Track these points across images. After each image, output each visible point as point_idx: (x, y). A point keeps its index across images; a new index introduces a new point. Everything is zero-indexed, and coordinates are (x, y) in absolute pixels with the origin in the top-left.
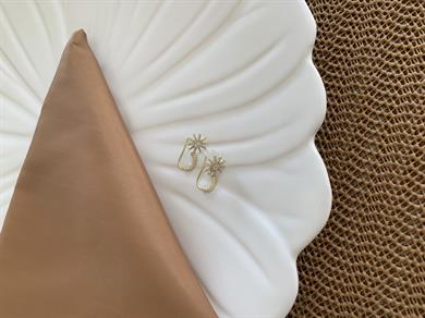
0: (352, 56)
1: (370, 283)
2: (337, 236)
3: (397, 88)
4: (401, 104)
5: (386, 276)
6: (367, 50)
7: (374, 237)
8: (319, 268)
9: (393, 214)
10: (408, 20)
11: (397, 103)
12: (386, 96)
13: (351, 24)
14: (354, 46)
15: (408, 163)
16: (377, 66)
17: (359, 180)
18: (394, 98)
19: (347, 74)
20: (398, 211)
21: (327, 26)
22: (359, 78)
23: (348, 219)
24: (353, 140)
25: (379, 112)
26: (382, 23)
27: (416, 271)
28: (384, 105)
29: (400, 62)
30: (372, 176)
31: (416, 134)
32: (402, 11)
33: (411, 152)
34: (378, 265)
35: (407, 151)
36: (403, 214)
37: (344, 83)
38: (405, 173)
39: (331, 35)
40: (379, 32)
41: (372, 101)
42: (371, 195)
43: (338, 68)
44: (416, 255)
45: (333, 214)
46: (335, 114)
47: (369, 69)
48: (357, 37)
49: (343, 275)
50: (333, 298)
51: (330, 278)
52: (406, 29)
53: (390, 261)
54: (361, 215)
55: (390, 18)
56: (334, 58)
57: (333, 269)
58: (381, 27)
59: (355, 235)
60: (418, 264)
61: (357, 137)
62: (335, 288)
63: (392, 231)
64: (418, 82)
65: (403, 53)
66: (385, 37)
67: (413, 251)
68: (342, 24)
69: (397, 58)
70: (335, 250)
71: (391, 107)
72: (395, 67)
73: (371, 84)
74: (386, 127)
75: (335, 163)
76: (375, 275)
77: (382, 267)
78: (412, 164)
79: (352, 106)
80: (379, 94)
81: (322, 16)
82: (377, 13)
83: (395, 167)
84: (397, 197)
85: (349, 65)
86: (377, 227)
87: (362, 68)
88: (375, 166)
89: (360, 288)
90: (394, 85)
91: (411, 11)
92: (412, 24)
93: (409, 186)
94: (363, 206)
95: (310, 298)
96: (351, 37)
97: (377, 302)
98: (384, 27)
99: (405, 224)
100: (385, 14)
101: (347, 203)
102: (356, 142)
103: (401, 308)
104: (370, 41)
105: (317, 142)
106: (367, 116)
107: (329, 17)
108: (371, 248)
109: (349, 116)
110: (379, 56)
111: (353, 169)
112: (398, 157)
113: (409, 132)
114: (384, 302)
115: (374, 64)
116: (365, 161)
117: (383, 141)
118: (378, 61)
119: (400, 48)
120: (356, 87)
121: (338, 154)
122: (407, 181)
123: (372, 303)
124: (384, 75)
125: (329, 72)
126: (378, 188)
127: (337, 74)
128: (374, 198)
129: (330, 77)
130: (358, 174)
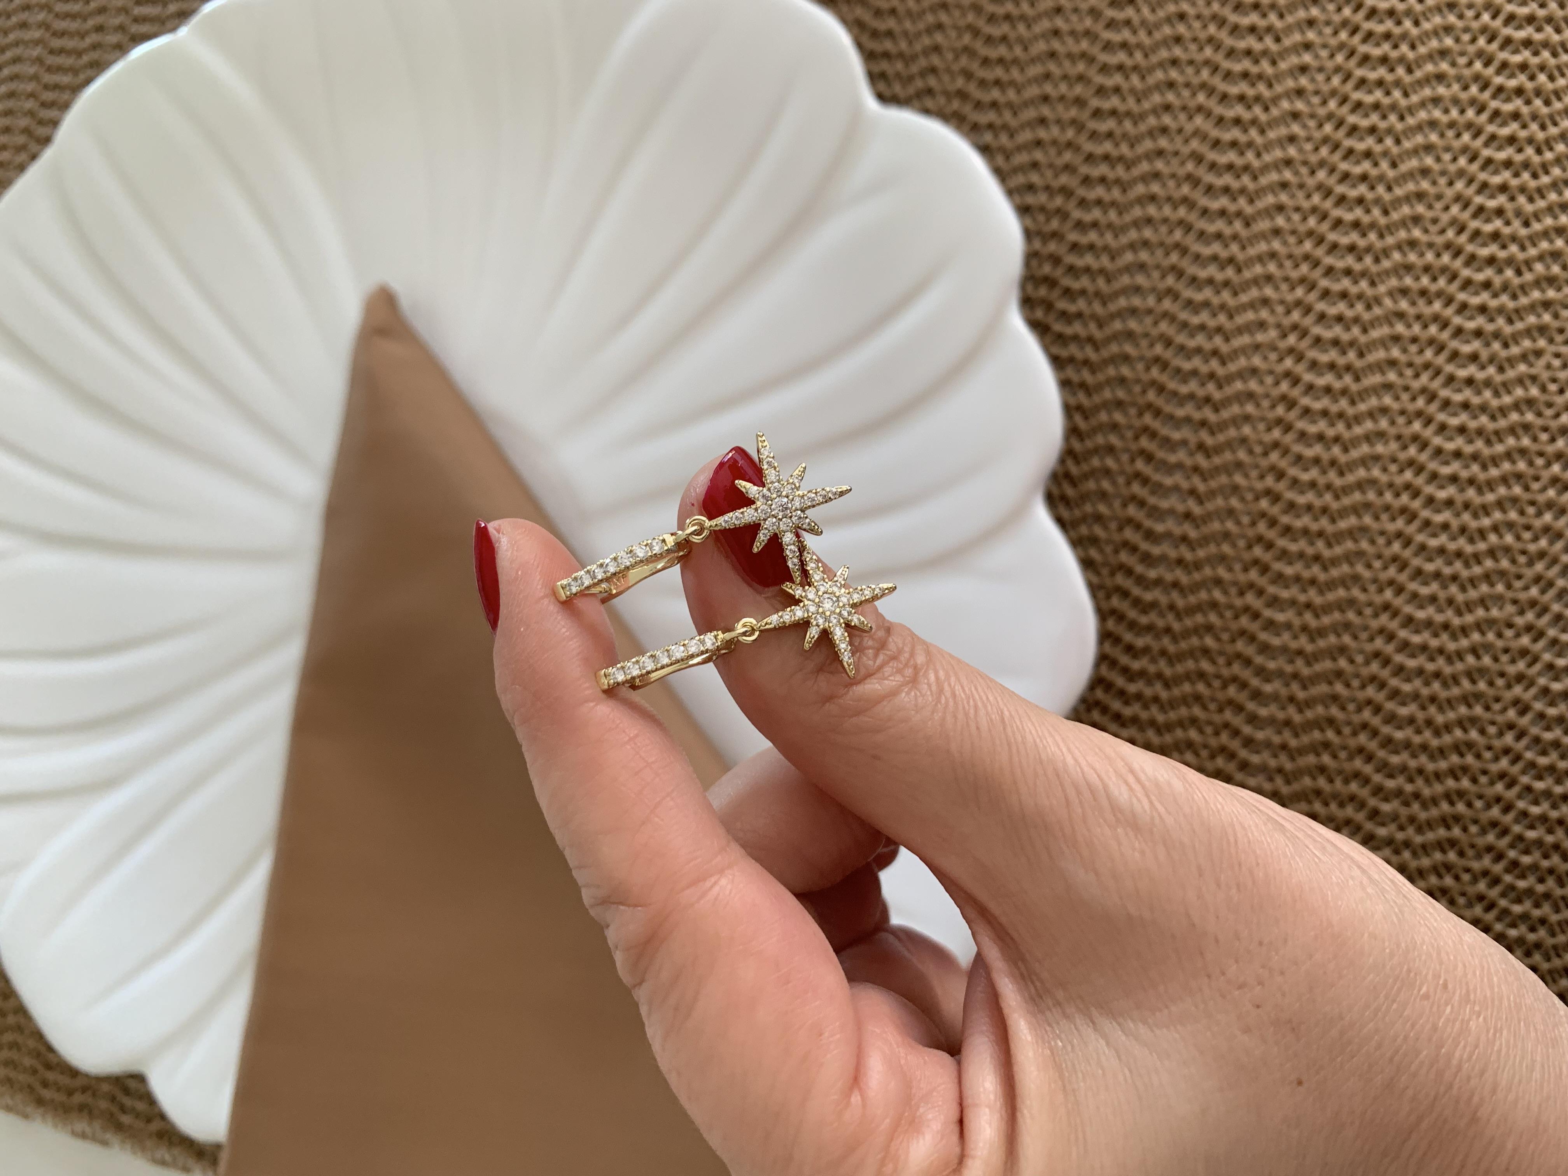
0: (1108, 282)
3: (1215, 352)
4: (1228, 390)
9: (1232, 640)
10: (1226, 190)
11: (1219, 387)
12: (1194, 372)
13: (1098, 202)
14: (1112, 259)
15: (1253, 524)
16: (1167, 303)
17: (1153, 573)
18: (1211, 375)
19: (1100, 326)
20: (1243, 632)
22: (1130, 335)
23: (1136, 664)
24: (1128, 484)
26: (1168, 199)
28: (1191, 395)
29: (1217, 292)
30: (1179, 561)
31: (1265, 454)
33: (1257, 499)
35: (1250, 497)
38: (1249, 547)
40: (1165, 221)
41: (1163, 388)
42: (1181, 603)
43: (1079, 315)
45: (1102, 658)
47: (1150, 311)
52: (1222, 213)
58: (1167, 209)
64: (1259, 336)
65: (1222, 269)
66: (1178, 233)
69: (1210, 281)
71: (1207, 399)
72: (1206, 304)
73: (1158, 347)
74: (1200, 445)
75: (1094, 541)
78: (1262, 525)
79: (1119, 404)
80: (1178, 369)
83: (1226, 535)
84: (1239, 602)
87: (1133, 312)
88: (1183, 538)
90: (1208, 345)
92: (1234, 200)
94: (1167, 629)
96: (1102, 234)
98: (1175, 209)
104: (1145, 243)
105: (1054, 500)
111: (1135, 549)
112: (1230, 512)
113: (1251, 452)
115: (1159, 300)
116: (1160, 527)
117: (1196, 479)
118: (1169, 290)
119: (1213, 258)
120: (1126, 358)
121: (1098, 518)
122: (1255, 562)
124: (1185, 325)
125: (1058, 327)
126: (1195, 587)
127: (1077, 328)
128: (1191, 611)
129: (1062, 339)
130: (1147, 559)
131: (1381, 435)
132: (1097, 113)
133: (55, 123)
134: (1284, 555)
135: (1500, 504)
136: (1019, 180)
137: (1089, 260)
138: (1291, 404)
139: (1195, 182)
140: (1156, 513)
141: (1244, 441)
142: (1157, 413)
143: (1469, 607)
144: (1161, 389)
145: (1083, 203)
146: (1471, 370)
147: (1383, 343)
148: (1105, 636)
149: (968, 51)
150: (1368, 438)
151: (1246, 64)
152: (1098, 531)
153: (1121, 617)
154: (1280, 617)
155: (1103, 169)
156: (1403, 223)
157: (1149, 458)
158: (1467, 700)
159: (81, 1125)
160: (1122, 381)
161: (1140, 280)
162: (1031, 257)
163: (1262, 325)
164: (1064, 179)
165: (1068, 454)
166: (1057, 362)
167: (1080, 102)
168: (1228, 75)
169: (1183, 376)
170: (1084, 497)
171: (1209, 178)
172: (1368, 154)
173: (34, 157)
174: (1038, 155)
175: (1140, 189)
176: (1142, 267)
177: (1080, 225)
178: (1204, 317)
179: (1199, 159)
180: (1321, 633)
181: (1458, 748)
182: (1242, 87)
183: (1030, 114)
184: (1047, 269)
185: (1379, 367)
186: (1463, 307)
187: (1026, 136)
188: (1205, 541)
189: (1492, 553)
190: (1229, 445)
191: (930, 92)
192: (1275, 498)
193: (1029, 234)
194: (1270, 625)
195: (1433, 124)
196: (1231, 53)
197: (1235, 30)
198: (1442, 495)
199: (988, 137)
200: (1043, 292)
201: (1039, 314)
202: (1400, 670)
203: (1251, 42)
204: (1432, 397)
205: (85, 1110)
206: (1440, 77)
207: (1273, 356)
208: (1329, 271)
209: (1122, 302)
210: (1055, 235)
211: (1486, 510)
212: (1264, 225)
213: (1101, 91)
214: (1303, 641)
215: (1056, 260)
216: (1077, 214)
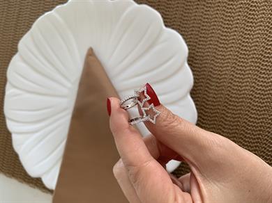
19: (201, 65)
22: (206, 67)
29: (221, 60)
47: (209, 63)
75: (198, 101)
79: (203, 78)
87: (206, 63)
90: (219, 69)
120: (205, 71)
124: (215, 66)
125: (194, 65)
126: (215, 109)
127: (197, 65)
128: (214, 113)
129: (194, 67)
130: (207, 104)
131: (247, 86)
132: (202, 30)
133: (32, 24)
134: (230, 105)
135: (267, 98)
136: (188, 40)
137: (200, 54)
138: (232, 80)
139: (218, 41)
140: (208, 97)
141: (224, 85)
142: (210, 80)
143: (261, 115)
144: (210, 76)
145: (199, 44)
146: (263, 75)
147: (248, 70)
148: (199, 117)
149: (181, 18)
150: (245, 86)
151: (228, 22)
152: (199, 99)
153: (202, 113)
154: (229, 115)
155: (203, 39)
156: (253, 50)
157: (208, 87)
158: (260, 130)
159: (31, 185)
160: (204, 75)
161: (208, 58)
162: (190, 53)
163: (228, 66)
164: (196, 40)
165: (194, 86)
166: (193, 71)
167: (199, 28)
168: (225, 24)
169: (214, 74)
170: (197, 94)
171: (220, 41)
172: (248, 38)
173: (28, 30)
174: (192, 36)
175: (209, 43)
176: (208, 56)
177: (198, 48)
178: (218, 64)
179: (219, 38)
180: (235, 118)
181: (258, 138)
182: (227, 26)
183: (191, 29)
184: (192, 55)
185: (248, 74)
186: (263, 65)
187: (190, 33)
188: (216, 102)
189: (265, 106)
190: (221, 86)
191: (174, 25)
192: (229, 95)
193: (189, 49)
194: (227, 116)
195: (259, 33)
196: (225, 20)
197: (226, 16)
198: (257, 96)
199: (183, 33)
200: (191, 59)
201: (190, 63)
202: (248, 125)
203: (229, 18)
204: (256, 80)
205: (32, 183)
206: (261, 25)
207: (230, 72)
208: (240, 58)
209: (205, 61)
210: (194, 50)
211: (264, 99)
212: (229, 49)
213: (203, 26)
214: (232, 119)
215: (194, 54)
216: (198, 46)
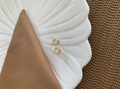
0: (99, 16)
1: (101, 76)
2: (93, 63)
3: (110, 25)
4: (111, 30)
5: (105, 74)
6: (103, 15)
7: (102, 64)
8: (88, 71)
9: (108, 58)
10: (114, 7)
11: (110, 29)
12: (107, 27)
13: (99, 8)
14: (100, 14)
15: (112, 45)
16: (105, 19)
17: (99, 49)
18: (109, 28)
19: (97, 21)
20: (109, 58)
21: (92, 8)
22: (100, 22)
23: (96, 59)
24: (98, 39)
25: (105, 32)
26: (107, 8)
27: (113, 73)
28: (107, 30)
29: (112, 19)
30: (103, 48)
31: (115, 38)
32: (113, 5)
33: (113, 43)
34: (103, 71)
35: (112, 42)
36: (110, 58)
37: (96, 24)
38: (111, 48)
39: (93, 11)
40: (106, 10)
41: (104, 29)
42: (102, 53)
43: (95, 20)
44: (113, 69)
46: (94, 32)
48: (100, 12)
49: (94, 73)
50: (91, 79)
51: (91, 74)
52: (113, 10)
53: (106, 70)
54: (99, 58)
55: (109, 7)
56: (94, 17)
57: (92, 72)
58: (107, 9)
59: (98, 63)
60: (113, 71)
61: (99, 38)
62: (92, 77)
63: (107, 63)
64: (116, 24)
65: (112, 16)
66: (108, 12)
67: (112, 68)
68: (97, 8)
69: (111, 17)
70: (92, 67)
71: (109, 31)
72: (110, 20)
73: (104, 24)
74: (107, 36)
75: (93, 45)
76: (102, 74)
77: (104, 72)
78: (113, 46)
79: (98, 30)
80: (105, 27)
81: (91, 5)
82: (106, 5)
83: (109, 46)
84: (109, 54)
85: (98, 19)
86: (103, 62)
87: (101, 20)
88: (104, 46)
89: (98, 77)
90: (109, 25)
91: (115, 5)
92: (115, 8)
93: (112, 51)
94: (100, 56)
95: (85, 79)
96: (99, 11)
97: (102, 80)
98: (108, 9)
99: (110, 61)
100: (108, 5)
101: (96, 55)
102: (99, 39)
103: (108, 82)
104: (104, 13)
105: (88, 39)
106: (102, 33)
107: (93, 6)
108: (102, 67)
109: (97, 32)
110: (106, 17)
111: (98, 46)
112: (109, 44)
113: (113, 37)
114: (104, 80)
115: (104, 19)
116: (101, 44)
117: (106, 39)
118: (106, 18)
119: (112, 15)
120: (100, 25)
121: (94, 42)
122: (112, 50)
123: (101, 81)
124: (107, 22)
126: (104, 52)
128: (103, 54)
129: (92, 22)
160: (99, 27)
170: (93, 40)
201: (90, 19)
207: (117, 27)
